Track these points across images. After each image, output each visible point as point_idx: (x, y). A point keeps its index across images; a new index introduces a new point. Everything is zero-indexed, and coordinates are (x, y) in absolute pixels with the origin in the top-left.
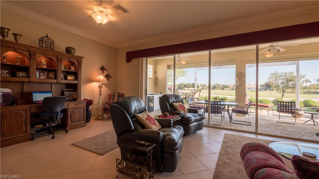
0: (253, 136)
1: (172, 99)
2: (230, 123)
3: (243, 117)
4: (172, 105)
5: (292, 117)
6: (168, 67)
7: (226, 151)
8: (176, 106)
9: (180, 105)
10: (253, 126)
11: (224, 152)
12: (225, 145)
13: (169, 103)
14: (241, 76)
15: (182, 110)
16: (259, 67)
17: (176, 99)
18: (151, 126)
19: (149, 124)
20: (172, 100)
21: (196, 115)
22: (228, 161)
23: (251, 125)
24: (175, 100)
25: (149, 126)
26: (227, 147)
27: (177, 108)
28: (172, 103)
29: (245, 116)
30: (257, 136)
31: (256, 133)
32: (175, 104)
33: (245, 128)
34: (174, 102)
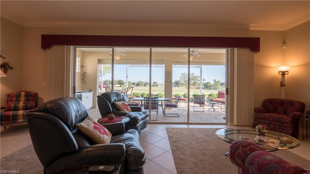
0: (185, 126)
1: (114, 97)
2: (164, 116)
3: (171, 110)
4: (114, 105)
5: (199, 107)
6: (99, 62)
7: (176, 146)
8: (118, 106)
9: (122, 103)
10: (181, 117)
11: (175, 148)
12: (172, 139)
13: (110, 102)
14: (168, 75)
15: (126, 110)
16: (190, 68)
17: (117, 97)
18: (102, 137)
19: (99, 136)
20: (114, 99)
21: (141, 113)
22: (182, 157)
23: (179, 117)
24: (117, 98)
25: (100, 137)
26: (175, 141)
27: (121, 107)
28: (113, 102)
29: (171, 109)
30: (188, 126)
31: (188, 123)
32: (117, 103)
33: (177, 120)
34: (115, 101)
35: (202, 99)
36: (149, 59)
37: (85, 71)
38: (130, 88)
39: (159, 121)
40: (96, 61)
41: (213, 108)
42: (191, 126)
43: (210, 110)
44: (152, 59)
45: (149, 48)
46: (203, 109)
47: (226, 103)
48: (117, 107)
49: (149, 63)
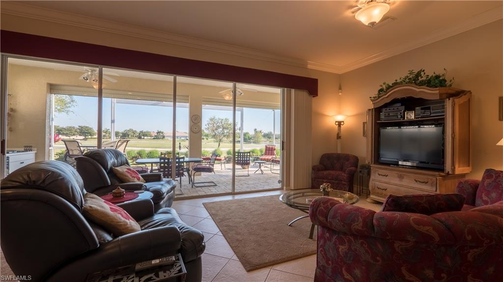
0: (229, 198)
1: (111, 159)
2: (192, 187)
3: (200, 177)
4: (112, 172)
5: (241, 169)
6: (51, 89)
7: (226, 226)
8: (122, 174)
9: (127, 169)
10: (219, 186)
11: (225, 228)
12: (217, 218)
13: (106, 168)
14: (195, 120)
15: (136, 180)
17: (117, 159)
18: (129, 223)
19: (125, 222)
20: (111, 162)
21: (162, 183)
22: (239, 237)
23: (216, 185)
24: (116, 161)
25: (127, 224)
26: (222, 220)
27: (126, 176)
28: (111, 168)
29: (200, 175)
30: (233, 197)
31: (233, 193)
32: (118, 168)
33: (214, 191)
34: (114, 165)
35: (247, 158)
36: (173, 94)
37: (12, 107)
38: (123, 143)
39: (186, 196)
40: (45, 88)
41: (262, 171)
42: (237, 197)
43: (257, 172)
44: (177, 94)
45: (173, 77)
46: (247, 173)
47: (281, 162)
48: (118, 175)
49: (172, 100)
